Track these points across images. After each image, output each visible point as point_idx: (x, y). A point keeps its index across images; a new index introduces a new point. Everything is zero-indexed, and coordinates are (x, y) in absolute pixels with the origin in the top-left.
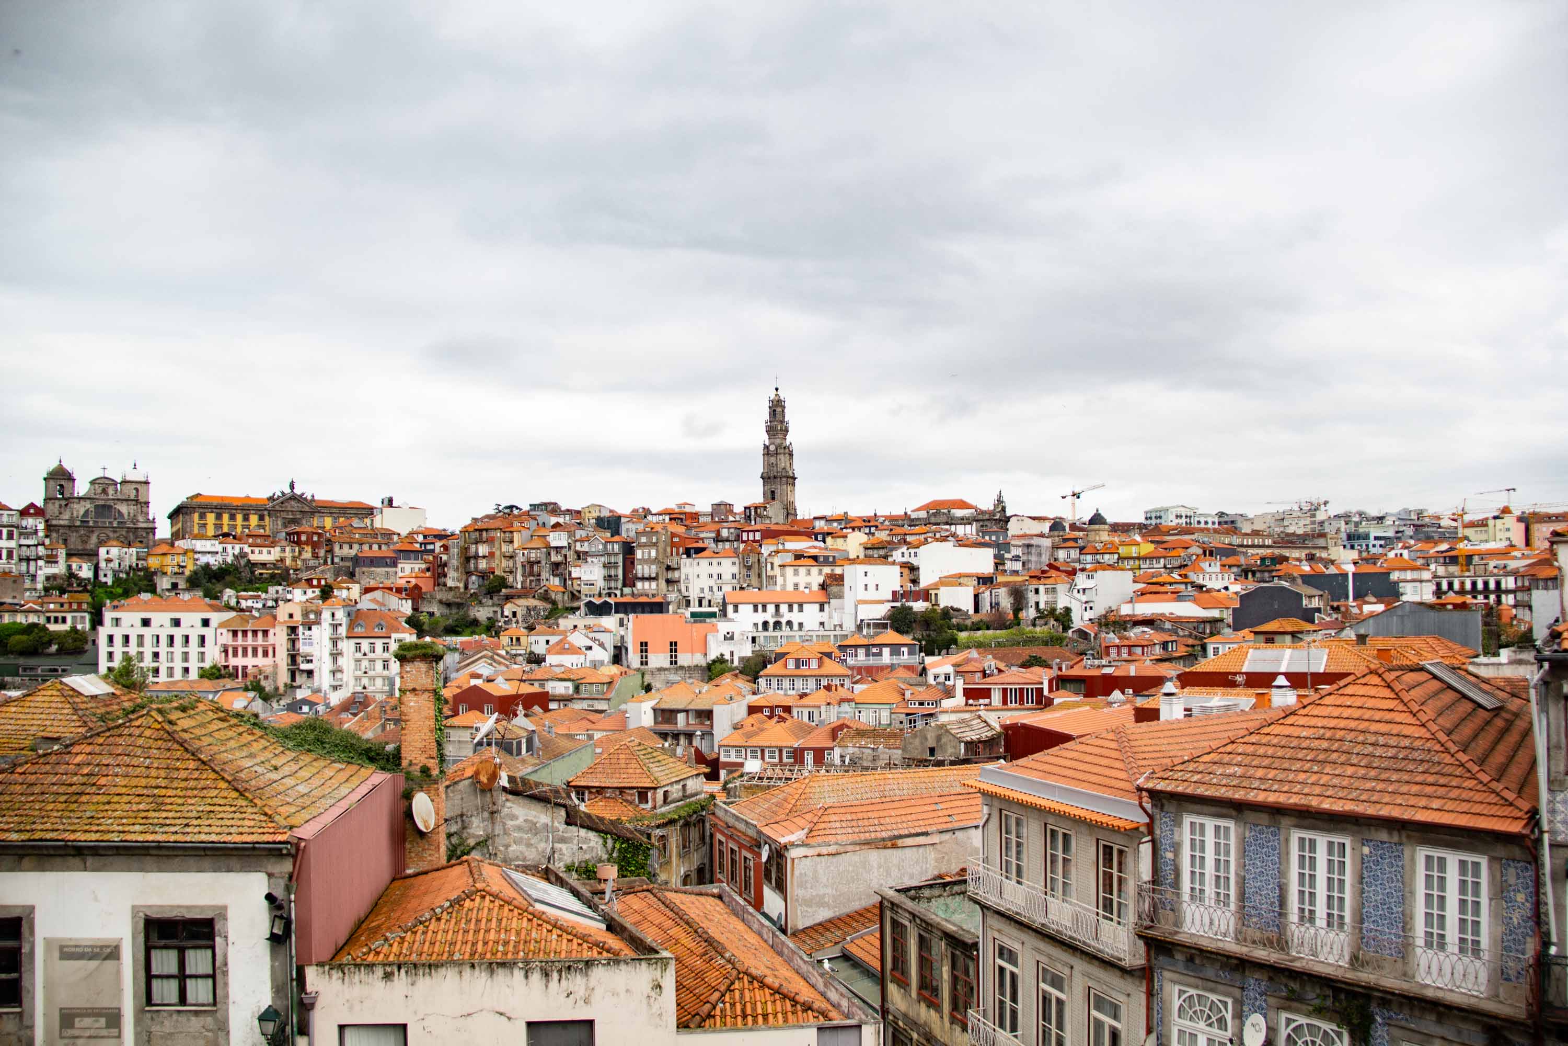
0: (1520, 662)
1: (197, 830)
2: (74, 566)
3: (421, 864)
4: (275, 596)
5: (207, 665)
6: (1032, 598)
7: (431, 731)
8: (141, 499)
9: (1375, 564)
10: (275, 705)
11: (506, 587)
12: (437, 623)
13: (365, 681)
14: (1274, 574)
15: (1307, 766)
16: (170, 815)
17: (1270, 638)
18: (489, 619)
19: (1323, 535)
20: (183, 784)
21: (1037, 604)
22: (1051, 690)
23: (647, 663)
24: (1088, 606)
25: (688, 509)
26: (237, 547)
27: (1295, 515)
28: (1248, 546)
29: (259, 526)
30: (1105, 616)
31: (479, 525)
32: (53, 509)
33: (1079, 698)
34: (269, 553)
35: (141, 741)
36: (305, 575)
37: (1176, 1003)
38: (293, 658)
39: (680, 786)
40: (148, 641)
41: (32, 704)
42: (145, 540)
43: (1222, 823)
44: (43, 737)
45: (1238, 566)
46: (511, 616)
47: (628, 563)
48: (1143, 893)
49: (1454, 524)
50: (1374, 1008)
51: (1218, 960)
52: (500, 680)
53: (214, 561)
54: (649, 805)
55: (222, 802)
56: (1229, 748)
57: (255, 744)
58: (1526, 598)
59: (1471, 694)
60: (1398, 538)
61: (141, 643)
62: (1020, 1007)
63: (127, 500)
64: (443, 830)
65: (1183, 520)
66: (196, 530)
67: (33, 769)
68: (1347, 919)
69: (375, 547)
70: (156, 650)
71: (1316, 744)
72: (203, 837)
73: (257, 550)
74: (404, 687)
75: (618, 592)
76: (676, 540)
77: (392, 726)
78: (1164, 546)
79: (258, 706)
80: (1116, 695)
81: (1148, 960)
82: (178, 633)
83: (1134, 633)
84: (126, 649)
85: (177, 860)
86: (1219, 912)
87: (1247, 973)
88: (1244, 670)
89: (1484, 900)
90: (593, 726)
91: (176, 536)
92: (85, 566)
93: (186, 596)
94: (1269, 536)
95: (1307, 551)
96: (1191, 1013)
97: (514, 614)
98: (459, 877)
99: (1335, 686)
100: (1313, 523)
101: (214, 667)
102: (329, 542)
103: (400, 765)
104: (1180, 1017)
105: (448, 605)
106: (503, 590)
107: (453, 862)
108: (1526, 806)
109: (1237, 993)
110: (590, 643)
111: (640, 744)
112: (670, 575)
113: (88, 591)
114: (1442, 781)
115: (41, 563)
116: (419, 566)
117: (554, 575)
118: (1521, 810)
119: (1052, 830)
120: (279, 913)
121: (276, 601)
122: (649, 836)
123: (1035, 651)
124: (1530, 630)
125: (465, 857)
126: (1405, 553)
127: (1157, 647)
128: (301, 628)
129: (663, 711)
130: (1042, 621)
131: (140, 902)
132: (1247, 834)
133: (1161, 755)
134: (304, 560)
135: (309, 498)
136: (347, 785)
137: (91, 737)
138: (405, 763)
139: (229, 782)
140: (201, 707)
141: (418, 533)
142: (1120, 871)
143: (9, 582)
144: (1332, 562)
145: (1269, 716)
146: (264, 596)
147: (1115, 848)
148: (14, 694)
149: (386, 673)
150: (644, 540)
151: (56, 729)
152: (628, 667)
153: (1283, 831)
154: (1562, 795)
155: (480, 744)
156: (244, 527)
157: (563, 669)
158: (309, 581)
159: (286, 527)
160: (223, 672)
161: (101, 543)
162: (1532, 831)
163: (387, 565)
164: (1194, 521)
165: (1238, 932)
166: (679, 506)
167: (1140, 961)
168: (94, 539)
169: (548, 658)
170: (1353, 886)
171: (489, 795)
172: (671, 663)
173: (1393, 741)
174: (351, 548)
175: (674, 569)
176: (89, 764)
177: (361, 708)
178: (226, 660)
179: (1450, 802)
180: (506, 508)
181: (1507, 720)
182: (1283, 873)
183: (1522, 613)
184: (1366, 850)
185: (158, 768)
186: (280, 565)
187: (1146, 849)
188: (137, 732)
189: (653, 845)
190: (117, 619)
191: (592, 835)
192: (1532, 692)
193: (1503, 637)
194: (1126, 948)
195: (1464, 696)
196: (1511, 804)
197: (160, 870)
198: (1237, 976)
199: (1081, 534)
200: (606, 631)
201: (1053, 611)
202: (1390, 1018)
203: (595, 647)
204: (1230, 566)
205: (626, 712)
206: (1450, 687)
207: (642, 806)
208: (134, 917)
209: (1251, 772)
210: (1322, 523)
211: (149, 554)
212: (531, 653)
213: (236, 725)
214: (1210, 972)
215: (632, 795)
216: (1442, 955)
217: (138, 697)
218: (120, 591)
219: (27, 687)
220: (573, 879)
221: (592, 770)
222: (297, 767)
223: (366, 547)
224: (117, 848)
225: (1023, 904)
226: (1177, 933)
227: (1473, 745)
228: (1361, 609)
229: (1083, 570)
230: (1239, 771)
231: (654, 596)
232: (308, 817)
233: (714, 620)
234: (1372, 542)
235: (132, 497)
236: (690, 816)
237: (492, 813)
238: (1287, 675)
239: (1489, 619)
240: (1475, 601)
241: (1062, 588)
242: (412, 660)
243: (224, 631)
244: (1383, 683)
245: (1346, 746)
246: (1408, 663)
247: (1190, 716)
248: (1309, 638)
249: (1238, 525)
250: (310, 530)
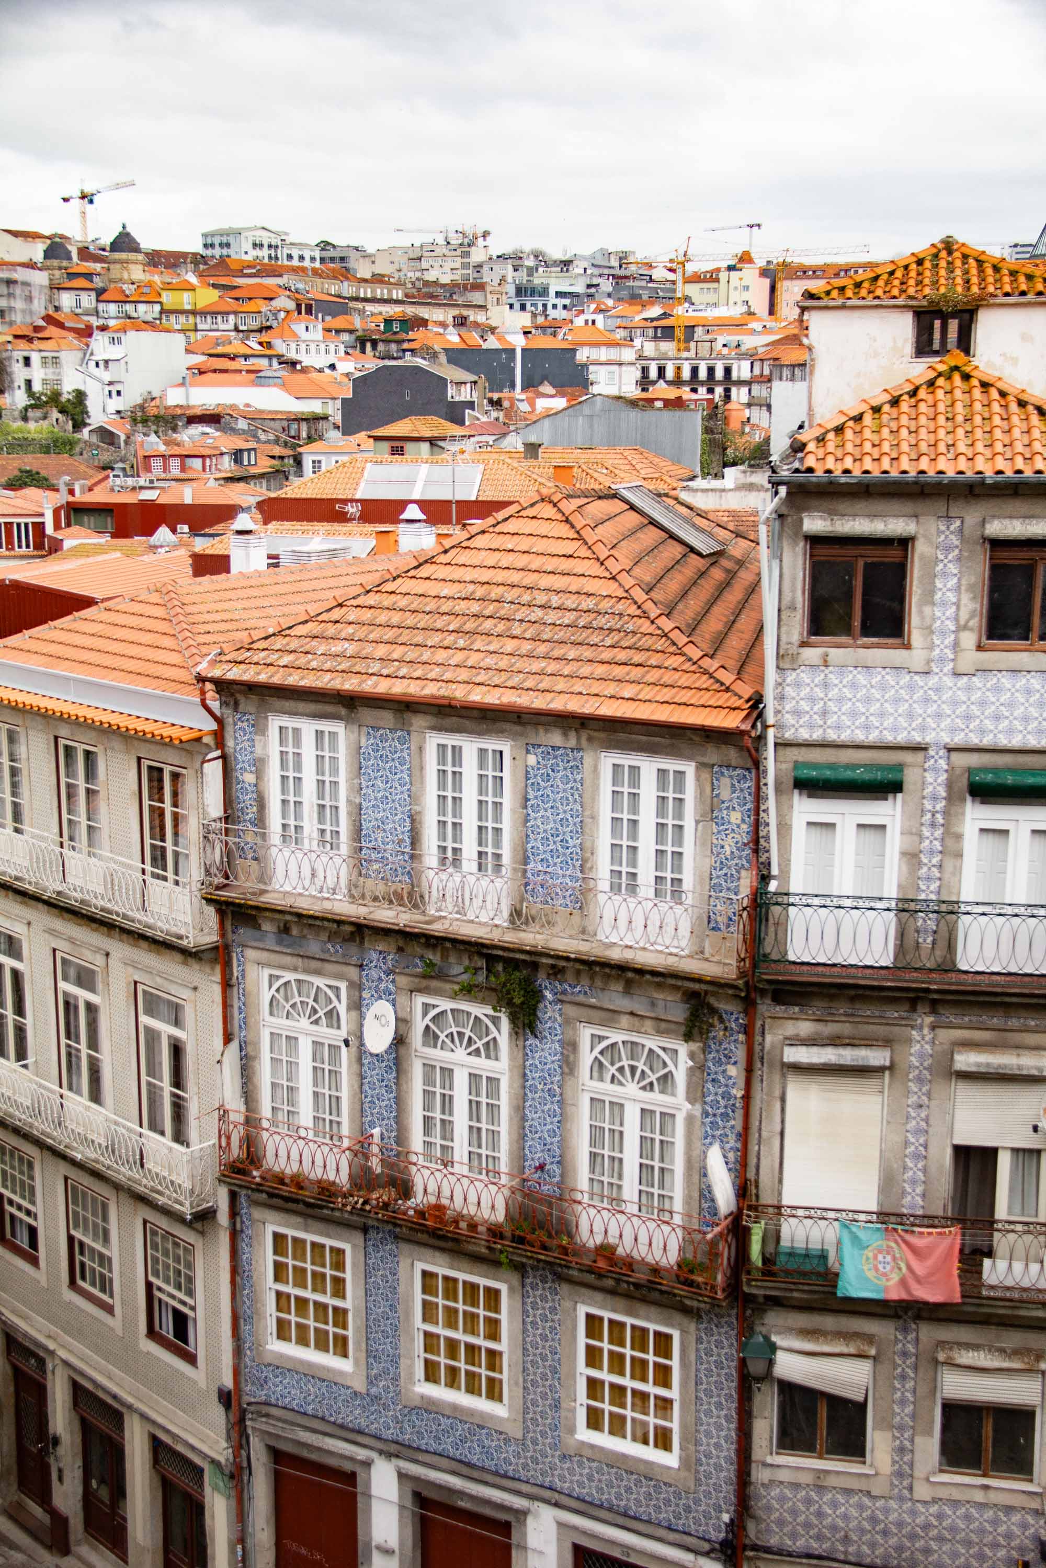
0: (751, 487)
6: (19, 373)
9: (554, 335)
14: (406, 346)
15: (449, 640)
17: (398, 446)
19: (479, 287)
21: (29, 383)
22: (57, 527)
24: (114, 389)
27: (439, 251)
28: (366, 300)
30: (142, 407)
33: (105, 539)
37: (266, 996)
43: (327, 726)
45: (351, 332)
48: (212, 836)
49: (671, 276)
50: (542, 980)
51: (324, 928)
56: (336, 614)
58: (765, 393)
59: (681, 534)
60: (590, 296)
62: (29, 1021)
65: (265, 253)
68: (506, 860)
71: (462, 606)
78: (237, 294)
80: (163, 534)
81: (223, 935)
83: (190, 436)
86: (325, 858)
87: (366, 944)
88: (357, 497)
89: (689, 822)
94: (400, 284)
95: (456, 312)
96: (288, 1007)
99: (490, 521)
100: (465, 266)
104: (271, 1014)
108: (746, 690)
109: (353, 972)
114: (638, 658)
118: (740, 697)
119: (67, 748)
123: (31, 461)
124: (767, 440)
126: (599, 319)
127: (226, 458)
130: (38, 413)
132: (363, 742)
133: (234, 626)
142: (175, 805)
144: (493, 330)
145: (397, 564)
147: (167, 770)
153: (415, 736)
154: (794, 674)
162: (754, 726)
164: (282, 253)
165: (352, 885)
167: (211, 937)
170: (513, 811)
173: (571, 602)
179: (648, 688)
181: (728, 571)
182: (414, 798)
183: (758, 416)
184: (532, 760)
187: (213, 770)
192: (763, 529)
193: (729, 451)
194: (189, 919)
195: (672, 536)
196: (728, 690)
198: (353, 949)
199: (98, 267)
201: (55, 397)
202: (564, 992)
204: (338, 331)
206: (653, 523)
209: (368, 649)
210: (479, 267)
214: (314, 947)
216: (632, 902)
225: (26, 863)
226: (263, 892)
227: (680, 606)
228: (532, 404)
229: (103, 328)
230: (351, 648)
234: (552, 300)
238: (423, 505)
239: (711, 424)
240: (694, 396)
241: (69, 358)
244: (559, 516)
245: (505, 610)
246: (597, 487)
247: (276, 565)
248: (454, 447)
249: (351, 264)
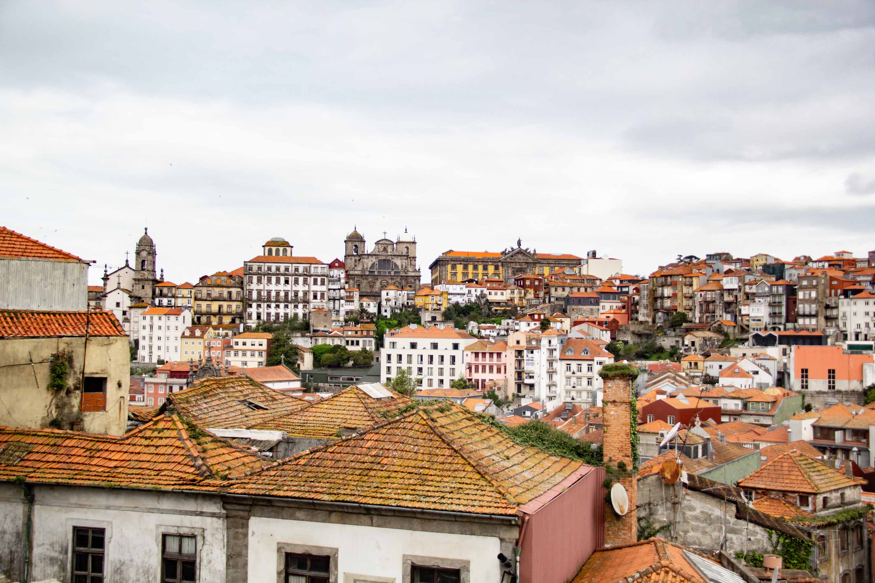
1: (450, 501)
2: (365, 304)
3: (616, 540)
4: (506, 327)
5: (456, 378)
7: (627, 435)
8: (411, 255)
10: (505, 409)
11: (687, 321)
12: (630, 349)
13: (574, 394)
16: (431, 489)
18: (672, 347)
20: (441, 467)
23: (807, 387)
25: (846, 257)
26: (479, 290)
29: (495, 274)
31: (665, 272)
32: (350, 263)
34: (502, 294)
35: (411, 433)
36: (529, 311)
38: (519, 375)
39: (838, 494)
40: (415, 359)
41: (338, 403)
42: (413, 285)
44: (345, 427)
46: (690, 345)
47: (791, 302)
52: (681, 396)
53: (462, 301)
54: (810, 508)
55: (468, 481)
57: (492, 439)
61: (410, 361)
63: (400, 256)
64: (635, 514)
66: (449, 278)
67: (338, 450)
69: (582, 290)
70: (420, 366)
72: (454, 507)
73: (493, 292)
74: (606, 400)
75: (782, 327)
76: (835, 283)
77: (594, 430)
79: (493, 410)
82: (436, 354)
84: (399, 365)
85: (435, 523)
90: (758, 438)
91: (435, 282)
92: (372, 304)
93: (441, 327)
97: (693, 343)
98: (648, 554)
101: (461, 380)
102: (547, 286)
103: (602, 460)
105: (640, 335)
106: (684, 324)
107: (642, 541)
110: (756, 369)
111: (801, 455)
112: (829, 313)
113: (374, 322)
115: (342, 302)
116: (616, 304)
117: (727, 312)
120: (507, 570)
121: (507, 331)
122: (809, 535)
125: (652, 538)
128: (525, 351)
129: (822, 428)
131: (407, 553)
134: (528, 300)
135: (532, 252)
136: (561, 474)
137: (378, 428)
138: (606, 459)
139: (474, 467)
140: (454, 409)
141: (615, 279)
143: (322, 315)
146: (498, 327)
148: (325, 395)
149: (590, 388)
150: (805, 283)
151: (353, 422)
152: (790, 389)
155: (665, 447)
156: (484, 275)
157: (733, 389)
158: (532, 316)
159: (515, 275)
160: (468, 384)
161: (383, 287)
163: (591, 304)
166: (838, 254)
168: (378, 285)
169: (720, 379)
171: (672, 489)
172: (830, 388)
174: (564, 290)
175: (833, 308)
176: (376, 448)
177: (570, 414)
178: (470, 375)
180: (687, 258)
185: (423, 454)
186: (510, 303)
188: (409, 426)
189: (814, 544)
190: (393, 343)
191: (758, 529)
197: (423, 530)
200: (771, 359)
203: (761, 371)
205: (788, 427)
207: (804, 508)
208: (404, 563)
211: (416, 295)
212: (707, 375)
213: (479, 424)
215: (794, 498)
217: (409, 400)
218: (395, 322)
219: (333, 391)
220: (742, 564)
221: (758, 474)
222: (524, 458)
223: (575, 290)
224: (394, 511)
231: (814, 330)
232: (532, 497)
233: (870, 352)
235: (404, 254)
236: (848, 521)
237: (674, 504)
242: (613, 378)
243: (469, 353)
250: (532, 277)
